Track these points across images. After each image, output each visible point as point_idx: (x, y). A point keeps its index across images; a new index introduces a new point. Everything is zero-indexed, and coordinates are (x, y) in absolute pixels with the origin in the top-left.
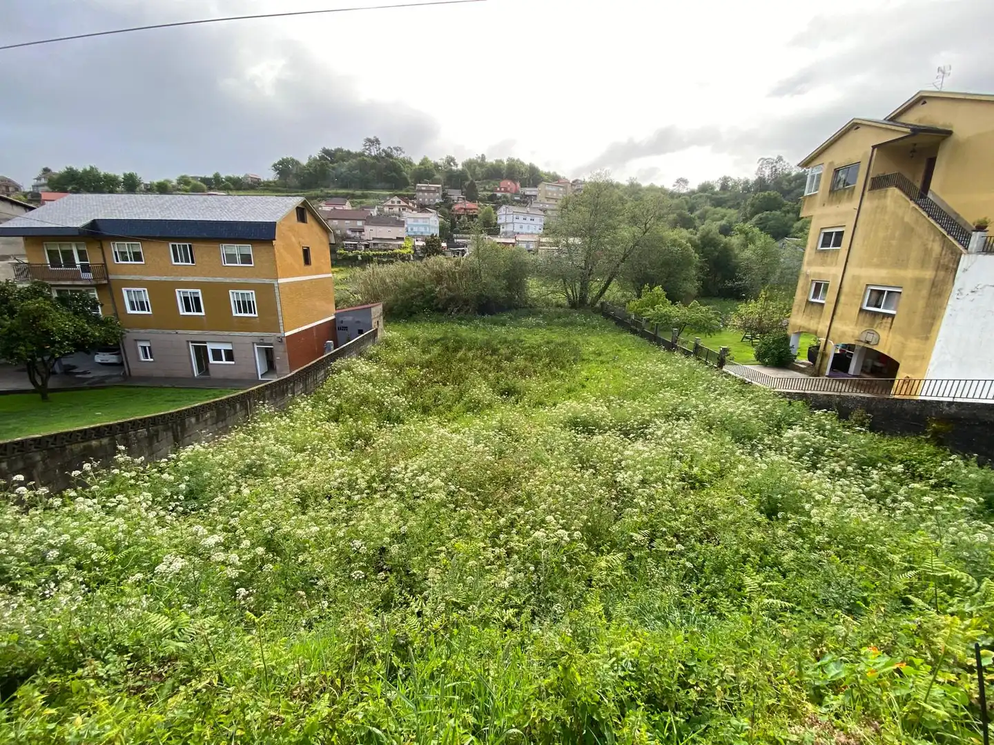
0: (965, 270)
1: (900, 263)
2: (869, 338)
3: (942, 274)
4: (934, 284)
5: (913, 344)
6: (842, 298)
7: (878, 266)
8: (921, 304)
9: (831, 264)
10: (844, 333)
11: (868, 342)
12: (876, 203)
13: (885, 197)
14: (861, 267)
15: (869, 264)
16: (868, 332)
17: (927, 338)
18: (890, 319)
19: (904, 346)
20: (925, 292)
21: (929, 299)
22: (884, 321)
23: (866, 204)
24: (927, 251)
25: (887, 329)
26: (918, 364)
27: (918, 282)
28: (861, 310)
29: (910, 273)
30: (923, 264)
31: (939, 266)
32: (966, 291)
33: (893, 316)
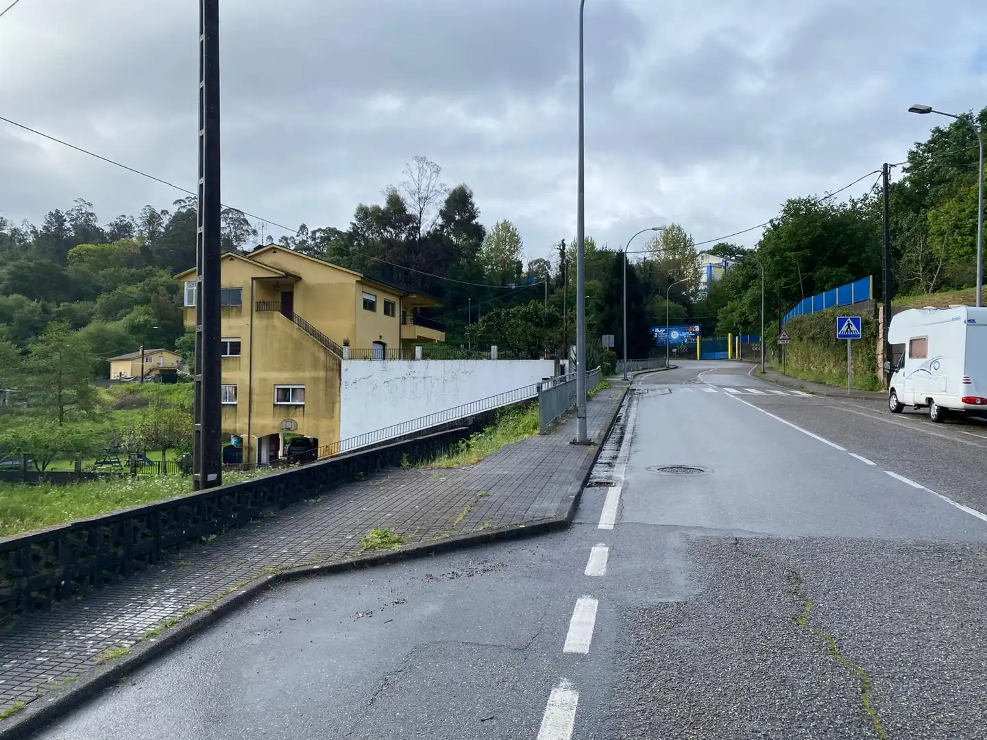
0: (346, 370)
1: (297, 367)
2: (289, 425)
3: (330, 373)
4: (326, 380)
5: (324, 423)
6: (255, 398)
7: (280, 370)
8: (322, 394)
9: (235, 370)
10: (264, 427)
11: (289, 429)
12: (265, 322)
13: (272, 318)
14: (266, 371)
15: (273, 369)
16: (286, 421)
17: (332, 417)
18: (301, 409)
19: (317, 427)
20: (322, 386)
21: (326, 390)
22: (297, 410)
23: (256, 321)
24: (316, 359)
25: (302, 416)
26: (331, 435)
27: (315, 380)
28: (275, 405)
29: (308, 374)
30: (315, 367)
31: (327, 368)
32: (351, 382)
33: (303, 406)
